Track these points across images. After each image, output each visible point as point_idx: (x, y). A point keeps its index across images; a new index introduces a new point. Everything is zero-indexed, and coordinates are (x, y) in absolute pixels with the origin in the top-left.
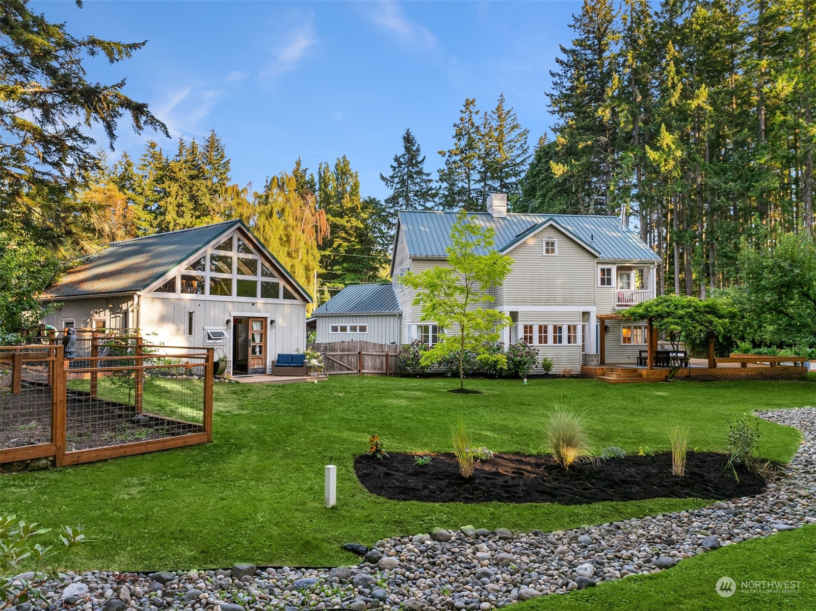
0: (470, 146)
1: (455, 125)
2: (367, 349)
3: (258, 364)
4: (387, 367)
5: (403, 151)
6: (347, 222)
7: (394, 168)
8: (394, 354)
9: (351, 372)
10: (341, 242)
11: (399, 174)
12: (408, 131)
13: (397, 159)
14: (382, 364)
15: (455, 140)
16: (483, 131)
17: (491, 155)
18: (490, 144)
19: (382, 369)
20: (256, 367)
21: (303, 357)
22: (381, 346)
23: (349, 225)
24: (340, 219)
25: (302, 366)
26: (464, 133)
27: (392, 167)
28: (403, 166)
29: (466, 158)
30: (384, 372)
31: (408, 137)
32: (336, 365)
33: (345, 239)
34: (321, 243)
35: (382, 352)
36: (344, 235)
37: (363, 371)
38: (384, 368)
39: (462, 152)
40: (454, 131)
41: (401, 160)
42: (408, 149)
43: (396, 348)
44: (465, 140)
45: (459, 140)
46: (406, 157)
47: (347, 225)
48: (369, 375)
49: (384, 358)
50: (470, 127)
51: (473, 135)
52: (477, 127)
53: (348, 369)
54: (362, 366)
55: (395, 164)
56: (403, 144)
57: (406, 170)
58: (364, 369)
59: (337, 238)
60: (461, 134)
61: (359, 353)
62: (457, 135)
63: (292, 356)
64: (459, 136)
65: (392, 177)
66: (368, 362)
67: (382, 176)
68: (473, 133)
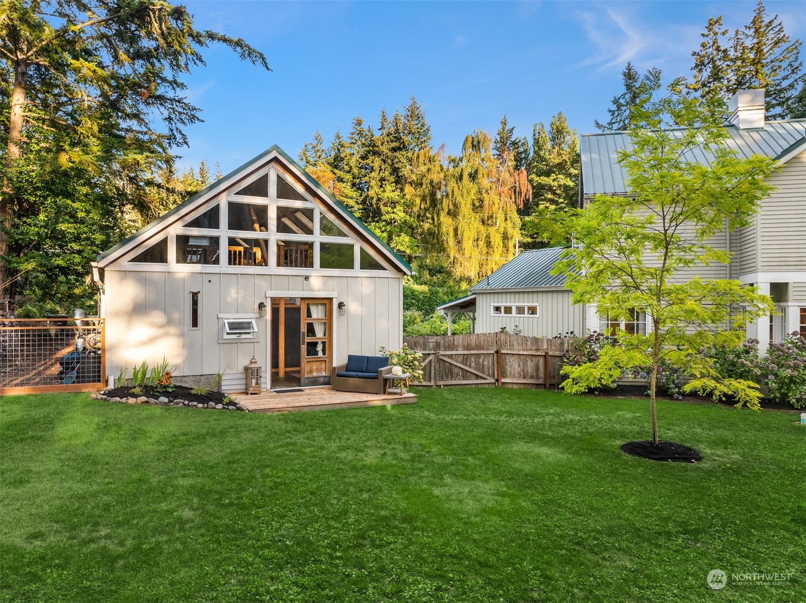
0: (716, 76)
1: (694, 54)
2: (512, 346)
3: (318, 370)
4: (545, 374)
5: (623, 90)
6: (554, 180)
7: (613, 112)
8: (558, 353)
9: (483, 381)
10: (548, 205)
11: (619, 118)
12: (629, 65)
13: (616, 101)
14: (537, 369)
15: (695, 72)
16: (732, 54)
17: (745, 84)
18: (743, 70)
19: (538, 377)
20: (315, 374)
21: (384, 361)
22: (536, 340)
23: (556, 183)
24: (545, 178)
25: (376, 378)
26: (706, 61)
27: (610, 111)
28: (623, 108)
29: (708, 93)
30: (541, 381)
31: (629, 73)
32: (456, 370)
33: (552, 201)
34: (521, 206)
35: (537, 350)
36: (550, 196)
37: (503, 380)
38: (542, 375)
39: (704, 85)
40: (693, 61)
41: (622, 101)
42: (629, 87)
43: (562, 344)
44: (709, 70)
45: (700, 71)
46: (627, 96)
47: (552, 183)
48: (515, 387)
49: (541, 361)
50: (715, 53)
51: (718, 63)
52: (725, 51)
53: (477, 377)
54: (502, 373)
55: (614, 108)
56: (623, 82)
57: (628, 112)
58: (505, 377)
59: (543, 200)
60: (702, 63)
61: (497, 352)
62: (697, 66)
63: (368, 359)
64: (700, 66)
65: (610, 123)
66: (513, 366)
67: (597, 123)
68: (720, 59)
